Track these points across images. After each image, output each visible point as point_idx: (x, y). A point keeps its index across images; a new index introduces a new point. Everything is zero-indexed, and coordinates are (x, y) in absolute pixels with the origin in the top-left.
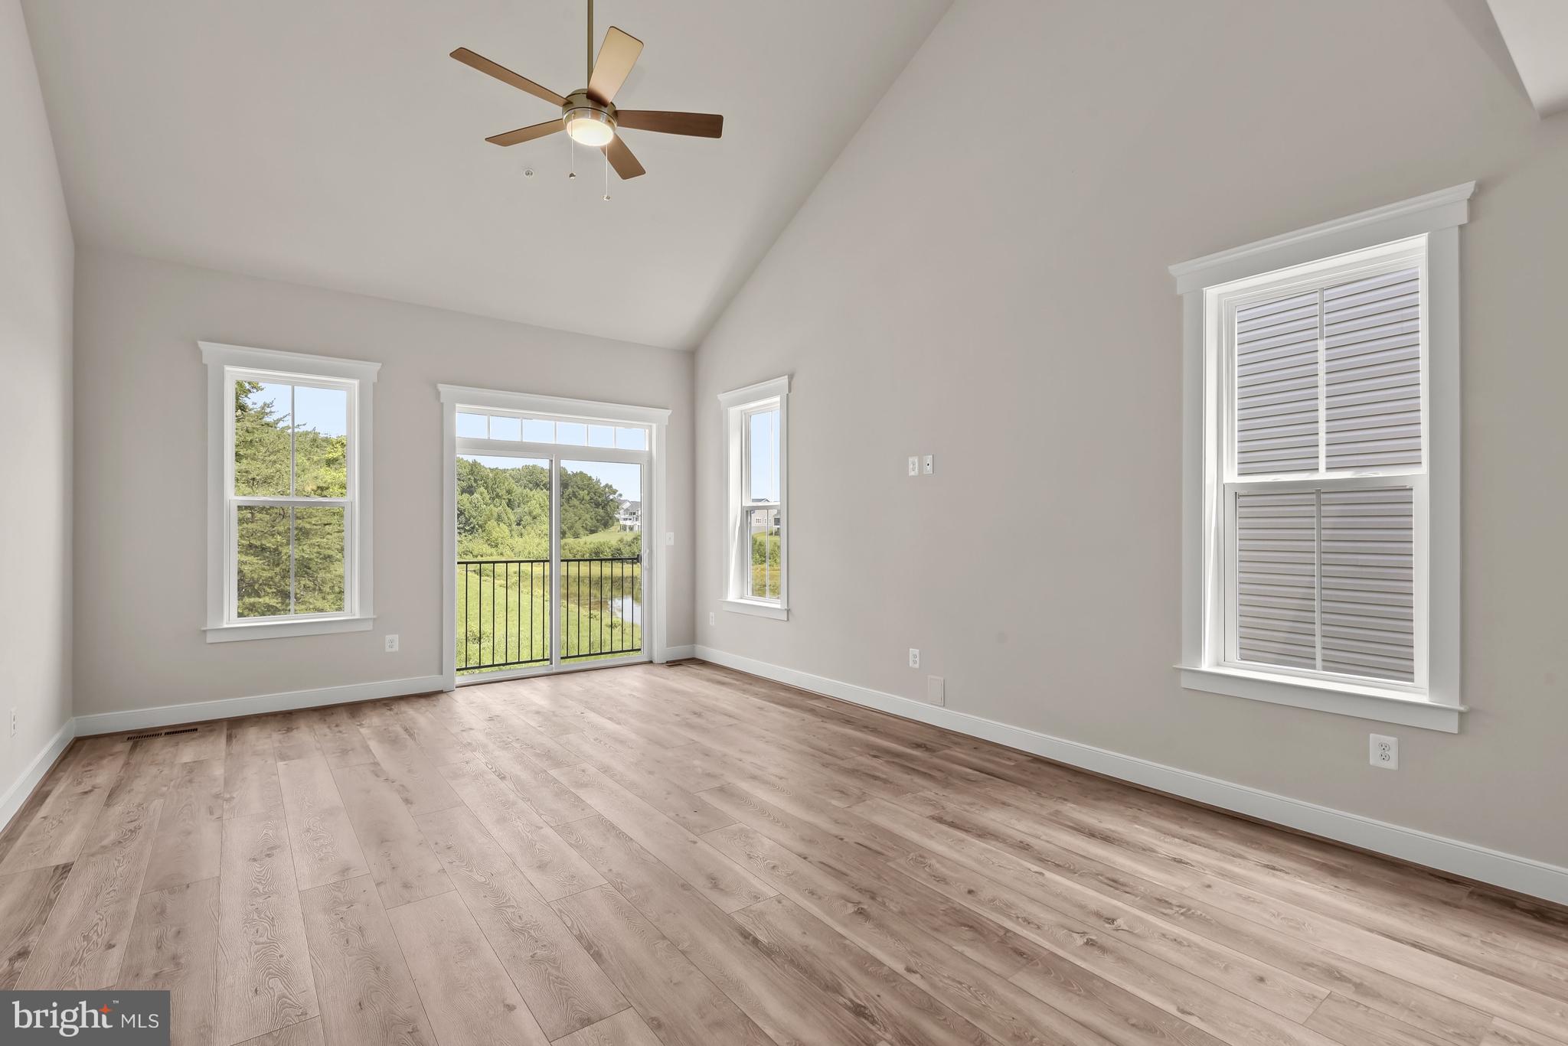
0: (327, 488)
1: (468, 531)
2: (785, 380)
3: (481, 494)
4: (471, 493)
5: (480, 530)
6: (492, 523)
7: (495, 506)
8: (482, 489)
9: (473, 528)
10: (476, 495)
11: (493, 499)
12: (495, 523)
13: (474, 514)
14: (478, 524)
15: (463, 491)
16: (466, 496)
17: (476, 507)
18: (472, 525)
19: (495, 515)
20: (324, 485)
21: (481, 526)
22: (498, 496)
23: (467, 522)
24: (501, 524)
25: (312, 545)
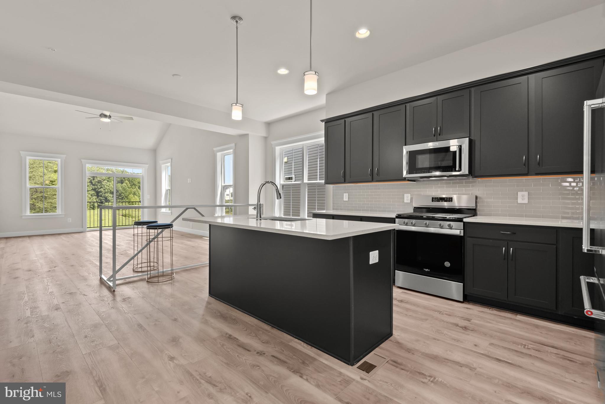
0: (55, 181)
1: (121, 199)
2: (170, 160)
3: (126, 183)
4: (122, 183)
5: (126, 199)
6: (131, 196)
7: (132, 188)
8: (127, 181)
9: (123, 198)
10: (124, 184)
11: (132, 185)
12: (133, 195)
13: (123, 192)
14: (125, 196)
15: (118, 182)
16: (119, 185)
17: (124, 189)
18: (122, 197)
19: (133, 192)
20: (53, 180)
21: (126, 197)
22: (134, 184)
23: (120, 195)
24: (135, 196)
25: (48, 202)
